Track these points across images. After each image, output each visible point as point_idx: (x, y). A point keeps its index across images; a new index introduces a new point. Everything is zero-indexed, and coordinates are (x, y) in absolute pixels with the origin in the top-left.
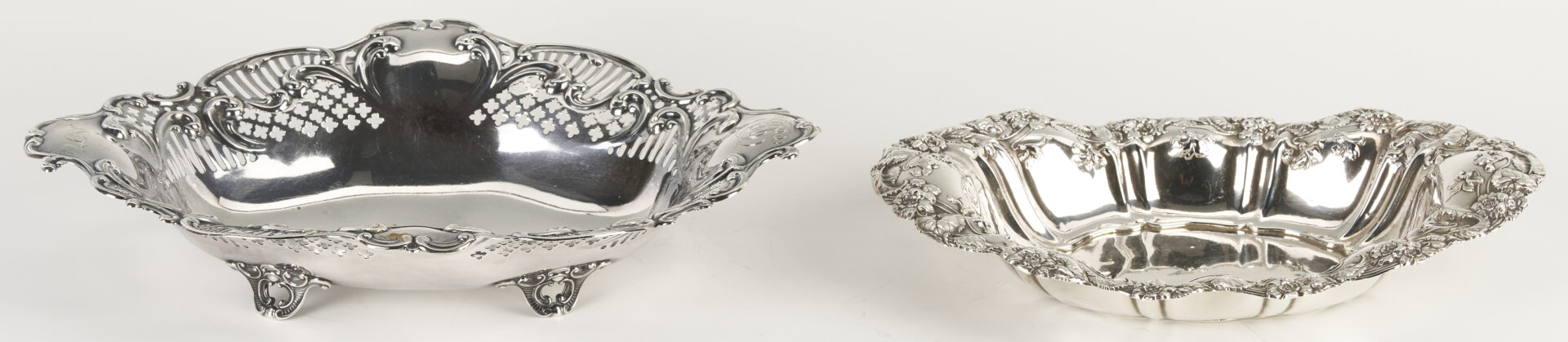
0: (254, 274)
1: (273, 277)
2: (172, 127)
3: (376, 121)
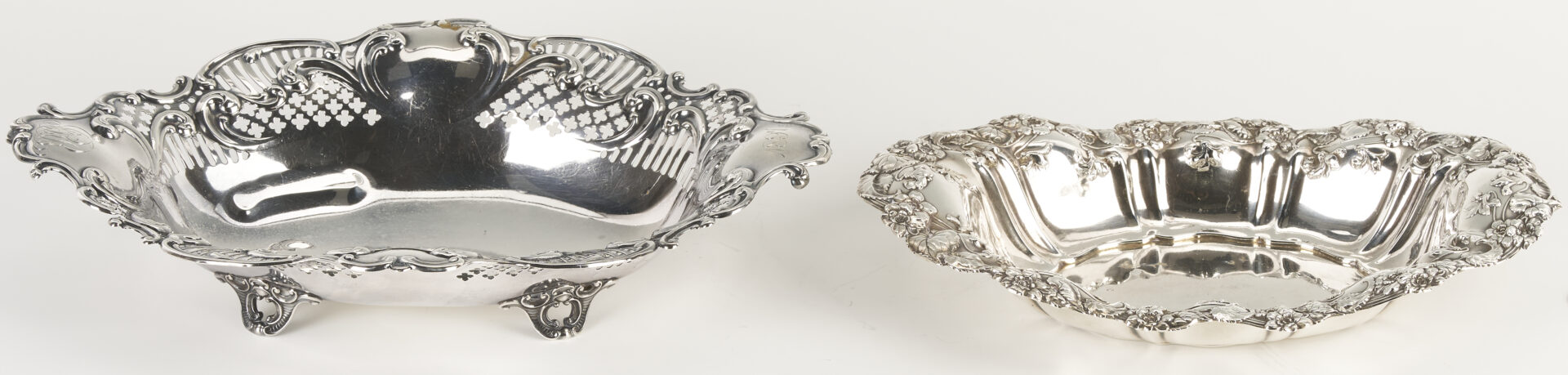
0: (242, 287)
1: (261, 291)
2: (167, 129)
3: (372, 117)
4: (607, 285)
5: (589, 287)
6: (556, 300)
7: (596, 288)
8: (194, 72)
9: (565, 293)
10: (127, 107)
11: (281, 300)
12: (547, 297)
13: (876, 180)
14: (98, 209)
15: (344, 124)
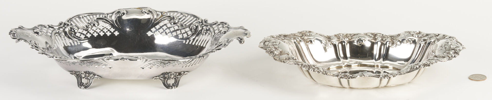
0: (78, 75)
1: (83, 76)
2: (56, 34)
3: (116, 33)
4: (185, 73)
5: (180, 74)
6: (170, 77)
7: (182, 74)
8: (64, 21)
9: (172, 75)
10: (44, 28)
11: (89, 78)
12: (167, 76)
13: (264, 43)
14: (35, 49)
15: (108, 35)
